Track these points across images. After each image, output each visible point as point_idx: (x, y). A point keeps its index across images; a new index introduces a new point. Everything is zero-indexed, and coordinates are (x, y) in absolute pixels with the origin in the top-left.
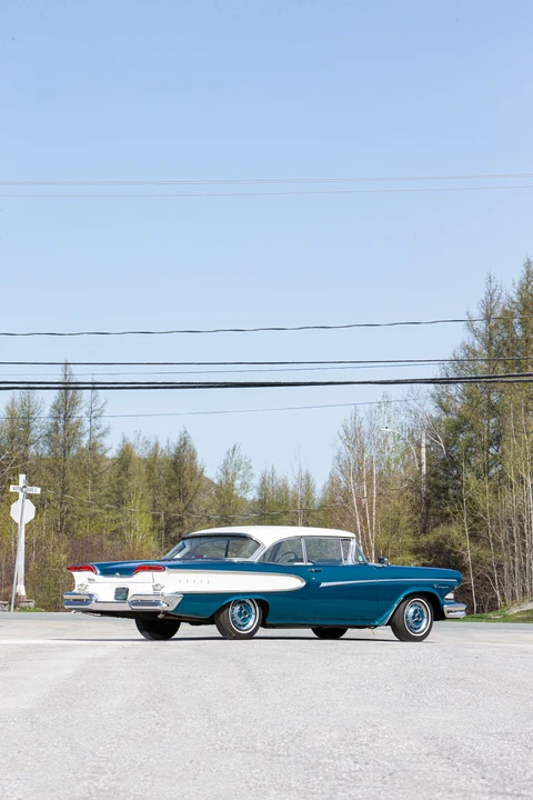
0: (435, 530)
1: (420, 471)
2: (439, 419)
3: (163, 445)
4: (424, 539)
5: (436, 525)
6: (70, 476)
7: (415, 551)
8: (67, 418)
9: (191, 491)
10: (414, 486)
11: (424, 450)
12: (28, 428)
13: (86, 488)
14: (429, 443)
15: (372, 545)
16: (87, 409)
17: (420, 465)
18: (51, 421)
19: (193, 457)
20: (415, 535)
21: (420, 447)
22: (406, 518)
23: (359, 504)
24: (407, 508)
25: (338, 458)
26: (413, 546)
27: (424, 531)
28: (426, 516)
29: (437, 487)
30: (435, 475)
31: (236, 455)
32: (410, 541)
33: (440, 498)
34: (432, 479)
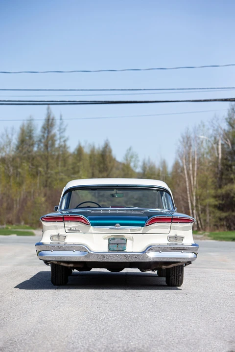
0: (225, 187)
1: (218, 158)
2: (229, 132)
3: (97, 147)
4: (220, 191)
5: (226, 184)
6: (50, 160)
7: (215, 197)
8: (49, 132)
9: (110, 168)
10: (215, 164)
11: (220, 147)
12: (31, 137)
13: (58, 166)
14: (223, 143)
15: (194, 194)
16: (58, 128)
17: (218, 154)
18: (41, 134)
19: (110, 152)
20: (216, 188)
21: (218, 145)
22: (210, 180)
23: (188, 174)
24: (212, 176)
25: (178, 151)
26: (214, 194)
27: (220, 187)
28: (221, 179)
29: (227, 165)
30: (226, 159)
31: (131, 151)
32: (212, 192)
33: (228, 170)
34: (225, 161)
